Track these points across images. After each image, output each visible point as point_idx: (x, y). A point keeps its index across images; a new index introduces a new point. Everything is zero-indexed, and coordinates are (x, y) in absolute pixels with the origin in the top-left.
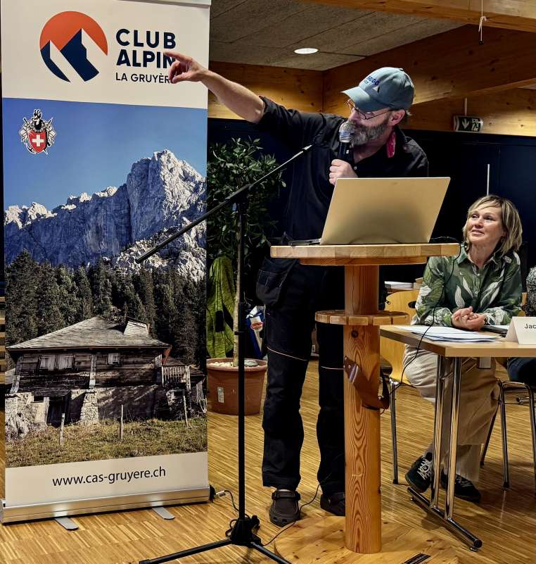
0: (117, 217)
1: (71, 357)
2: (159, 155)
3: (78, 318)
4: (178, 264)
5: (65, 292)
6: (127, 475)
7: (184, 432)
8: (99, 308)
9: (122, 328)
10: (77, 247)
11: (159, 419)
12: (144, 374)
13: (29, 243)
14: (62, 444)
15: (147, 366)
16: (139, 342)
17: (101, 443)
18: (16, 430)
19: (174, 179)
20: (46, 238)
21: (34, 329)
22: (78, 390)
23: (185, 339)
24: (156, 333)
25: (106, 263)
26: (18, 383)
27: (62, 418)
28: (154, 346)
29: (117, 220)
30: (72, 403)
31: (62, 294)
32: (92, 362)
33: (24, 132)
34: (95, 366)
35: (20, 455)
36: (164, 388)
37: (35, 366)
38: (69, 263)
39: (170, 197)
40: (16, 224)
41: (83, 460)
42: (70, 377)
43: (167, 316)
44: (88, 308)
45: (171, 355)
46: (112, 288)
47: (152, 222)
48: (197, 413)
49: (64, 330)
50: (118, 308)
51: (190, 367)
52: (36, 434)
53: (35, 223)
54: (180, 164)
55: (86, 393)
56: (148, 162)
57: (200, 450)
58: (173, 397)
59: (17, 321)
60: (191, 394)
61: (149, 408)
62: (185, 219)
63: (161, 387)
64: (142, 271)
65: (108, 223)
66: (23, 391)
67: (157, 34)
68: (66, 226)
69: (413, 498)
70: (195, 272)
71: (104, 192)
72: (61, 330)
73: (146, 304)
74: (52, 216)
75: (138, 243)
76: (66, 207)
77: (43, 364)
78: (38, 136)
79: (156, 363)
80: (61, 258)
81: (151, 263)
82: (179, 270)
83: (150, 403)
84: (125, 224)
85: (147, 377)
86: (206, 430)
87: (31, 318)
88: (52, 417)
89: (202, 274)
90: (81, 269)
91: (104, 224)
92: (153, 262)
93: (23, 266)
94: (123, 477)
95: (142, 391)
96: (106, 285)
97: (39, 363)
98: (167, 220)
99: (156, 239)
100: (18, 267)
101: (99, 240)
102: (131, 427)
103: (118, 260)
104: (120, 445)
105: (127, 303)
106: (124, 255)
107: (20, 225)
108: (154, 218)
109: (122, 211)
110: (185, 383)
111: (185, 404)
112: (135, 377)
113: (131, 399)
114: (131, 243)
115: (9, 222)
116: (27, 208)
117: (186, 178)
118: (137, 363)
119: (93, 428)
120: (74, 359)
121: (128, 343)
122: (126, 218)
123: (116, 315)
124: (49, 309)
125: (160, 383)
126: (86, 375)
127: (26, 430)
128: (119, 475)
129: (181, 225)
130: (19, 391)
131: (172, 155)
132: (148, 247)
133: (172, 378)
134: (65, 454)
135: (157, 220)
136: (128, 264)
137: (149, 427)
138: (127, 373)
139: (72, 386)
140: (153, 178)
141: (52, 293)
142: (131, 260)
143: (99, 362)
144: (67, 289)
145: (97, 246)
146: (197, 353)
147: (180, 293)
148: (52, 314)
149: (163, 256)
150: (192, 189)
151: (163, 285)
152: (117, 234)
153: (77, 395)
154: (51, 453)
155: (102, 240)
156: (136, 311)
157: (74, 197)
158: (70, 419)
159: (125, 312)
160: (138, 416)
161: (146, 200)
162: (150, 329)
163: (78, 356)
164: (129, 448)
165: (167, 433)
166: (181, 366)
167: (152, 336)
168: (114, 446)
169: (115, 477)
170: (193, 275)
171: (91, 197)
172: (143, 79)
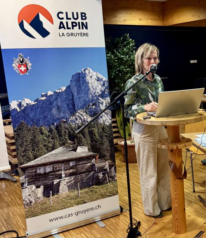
0: (67, 101)
1: (52, 166)
2: (85, 70)
3: (53, 149)
4: (99, 118)
5: (45, 138)
6: (84, 211)
7: (108, 189)
8: (63, 143)
9: (75, 150)
10: (49, 116)
11: (96, 185)
12: (87, 168)
13: (24, 117)
14: (52, 204)
15: (89, 164)
16: (84, 155)
17: (70, 200)
18: (29, 202)
20: (33, 114)
21: (31, 156)
22: (57, 180)
23: (105, 150)
24: (92, 150)
25: (64, 122)
26: (27, 182)
27: (50, 193)
28: (91, 155)
29: (67, 102)
30: (55, 186)
31: (44, 139)
32: (62, 167)
33: (15, 65)
34: (64, 168)
35: (32, 212)
36: (97, 172)
37: (34, 173)
38: (46, 124)
39: (92, 89)
40: (16, 109)
41: (63, 209)
42: (52, 175)
43: (96, 142)
44: (58, 144)
45: (99, 158)
46: (68, 133)
47: (84, 101)
48: (113, 180)
49: (47, 155)
50: (72, 141)
51: (108, 162)
52: (39, 202)
53: (26, 108)
54: (95, 73)
55: (61, 180)
56: (79, 74)
57: (115, 195)
58: (101, 175)
59: (23, 154)
60: (110, 173)
61: (91, 182)
62: (100, 98)
63: (96, 172)
64: (82, 124)
65: (63, 104)
66: (30, 185)
67: (77, 13)
68: (42, 107)
70: (107, 121)
71: (59, 89)
73: (85, 138)
74: (35, 103)
75: (79, 111)
76: (41, 99)
77: (38, 171)
78: (22, 66)
79: (93, 163)
80: (41, 123)
81: (86, 119)
82: (99, 121)
83: (91, 180)
84: (71, 103)
85: (89, 169)
86: (117, 186)
87: (29, 152)
88: (46, 194)
89: (110, 121)
90: (52, 126)
91: (61, 105)
92: (87, 119)
93: (22, 129)
94: (82, 212)
95: (86, 175)
96: (65, 132)
97: (36, 171)
98: (92, 99)
99: (87, 108)
100: (20, 129)
101: (60, 112)
102: (83, 191)
103: (70, 120)
104: (79, 199)
105: (77, 139)
106: (73, 117)
107: (19, 110)
108: (85, 99)
109: (70, 98)
110: (107, 169)
112: (84, 170)
113: (82, 180)
114: (76, 112)
115: (13, 108)
116: (21, 101)
117: (98, 80)
118: (84, 164)
119: (66, 195)
120: (53, 167)
121: (78, 156)
122: (71, 100)
123: (71, 145)
124: (38, 147)
125: (95, 171)
126: (60, 173)
127: (34, 201)
128: (80, 212)
129: (98, 101)
130: (28, 185)
131: (91, 70)
132: (84, 112)
133: (100, 168)
134: (54, 208)
135: (87, 100)
136: (75, 121)
137: (92, 190)
138: (79, 169)
139: (54, 179)
140: (83, 81)
141: (39, 139)
142: (76, 119)
143: (65, 166)
144: (46, 136)
145: (58, 115)
146: (110, 155)
147: (101, 131)
148: (40, 149)
149: (91, 116)
150: (102, 84)
151: (93, 129)
152: (68, 108)
153: (57, 182)
154: (47, 209)
155: (61, 112)
156: (81, 141)
157: (45, 93)
158: (54, 193)
159: (76, 143)
160: (86, 186)
161: (80, 92)
162: (88, 148)
163: (55, 165)
164: (83, 200)
165: (100, 190)
166: (104, 162)
167: (90, 151)
168: (76, 200)
169: (78, 213)
170: (106, 122)
171: (53, 93)
172: (72, 35)
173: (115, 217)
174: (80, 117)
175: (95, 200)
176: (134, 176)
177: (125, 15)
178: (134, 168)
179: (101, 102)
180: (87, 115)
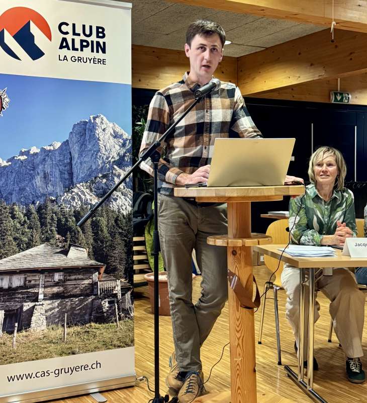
0: (61, 165)
1: (22, 277)
2: (94, 118)
3: (29, 246)
4: (111, 201)
5: (18, 225)
6: (70, 369)
7: (116, 332)
8: (47, 237)
9: (65, 252)
10: (28, 189)
11: (96, 322)
12: (84, 288)
14: (15, 348)
15: (87, 282)
16: (80, 263)
17: (48, 345)
19: (107, 137)
22: (29, 303)
23: (117, 259)
24: (94, 255)
25: (53, 201)
27: (15, 326)
28: (92, 265)
29: (61, 168)
30: (24, 314)
31: (15, 227)
32: (41, 280)
34: (43, 283)
36: (100, 298)
38: (21, 202)
39: (104, 150)
41: (33, 360)
42: (22, 293)
43: (102, 242)
44: (37, 238)
46: (57, 221)
47: (89, 169)
48: (126, 317)
49: (17, 255)
50: (62, 236)
51: (121, 281)
54: (111, 125)
55: (36, 305)
56: (85, 123)
57: (128, 345)
58: (107, 305)
60: (122, 302)
61: (87, 315)
63: (97, 298)
64: (81, 207)
65: (54, 170)
67: (91, 27)
68: (18, 173)
70: (124, 207)
71: (50, 146)
72: (15, 255)
73: (85, 233)
74: (7, 164)
75: (78, 185)
76: (19, 158)
79: (94, 279)
80: (14, 198)
81: (89, 200)
82: (111, 206)
83: (88, 311)
84: (68, 171)
85: (86, 291)
86: (133, 329)
88: (6, 326)
89: (130, 209)
90: (32, 207)
91: (51, 172)
92: (91, 200)
94: (67, 371)
95: (81, 301)
96: (52, 219)
98: (102, 168)
99: (92, 182)
101: (47, 184)
102: (73, 331)
103: (62, 199)
104: (64, 345)
105: (70, 233)
106: (67, 195)
108: (91, 166)
109: (65, 161)
110: (117, 294)
111: (117, 310)
112: (77, 291)
113: (73, 309)
114: (73, 185)
117: (116, 136)
118: (78, 279)
119: (41, 333)
120: (26, 278)
121: (71, 264)
122: (68, 166)
123: (60, 242)
124: (4, 239)
125: (96, 295)
126: (36, 291)
128: (63, 371)
129: (112, 172)
131: (105, 119)
132: (87, 188)
133: (106, 290)
134: (18, 356)
135: (94, 167)
136: (71, 202)
137: (88, 330)
138: (70, 288)
139: (24, 300)
140: (90, 135)
141: (7, 226)
142: (73, 199)
143: (46, 280)
144: (20, 223)
145: (44, 188)
146: (126, 270)
147: (112, 223)
148: (7, 243)
149: (98, 196)
150: (121, 144)
151: (99, 218)
152: (61, 178)
153: (28, 308)
154: (6, 356)
155: (49, 184)
156: (77, 239)
157: (26, 150)
158: (22, 327)
159: (69, 240)
160: (79, 322)
161: (84, 153)
162: (89, 252)
163: (29, 276)
164: (71, 348)
165: (102, 333)
166: (113, 280)
167: (90, 257)
168: (59, 347)
169: (60, 371)
170: (123, 210)
171: (39, 150)
172: (80, 60)
173: (125, 390)
174: (80, 196)
175: (92, 351)
179: (117, 174)
180: (91, 194)
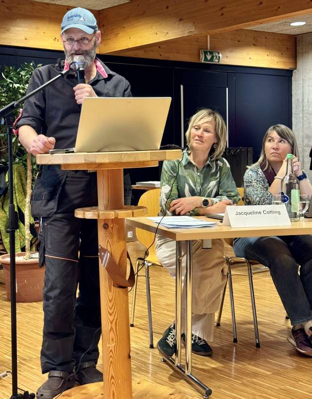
69: (164, 359)
176: (28, 323)
177: (26, 29)
178: (29, 309)
